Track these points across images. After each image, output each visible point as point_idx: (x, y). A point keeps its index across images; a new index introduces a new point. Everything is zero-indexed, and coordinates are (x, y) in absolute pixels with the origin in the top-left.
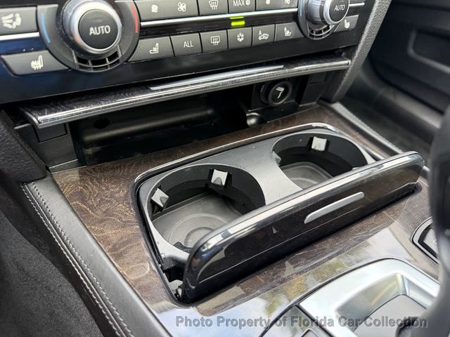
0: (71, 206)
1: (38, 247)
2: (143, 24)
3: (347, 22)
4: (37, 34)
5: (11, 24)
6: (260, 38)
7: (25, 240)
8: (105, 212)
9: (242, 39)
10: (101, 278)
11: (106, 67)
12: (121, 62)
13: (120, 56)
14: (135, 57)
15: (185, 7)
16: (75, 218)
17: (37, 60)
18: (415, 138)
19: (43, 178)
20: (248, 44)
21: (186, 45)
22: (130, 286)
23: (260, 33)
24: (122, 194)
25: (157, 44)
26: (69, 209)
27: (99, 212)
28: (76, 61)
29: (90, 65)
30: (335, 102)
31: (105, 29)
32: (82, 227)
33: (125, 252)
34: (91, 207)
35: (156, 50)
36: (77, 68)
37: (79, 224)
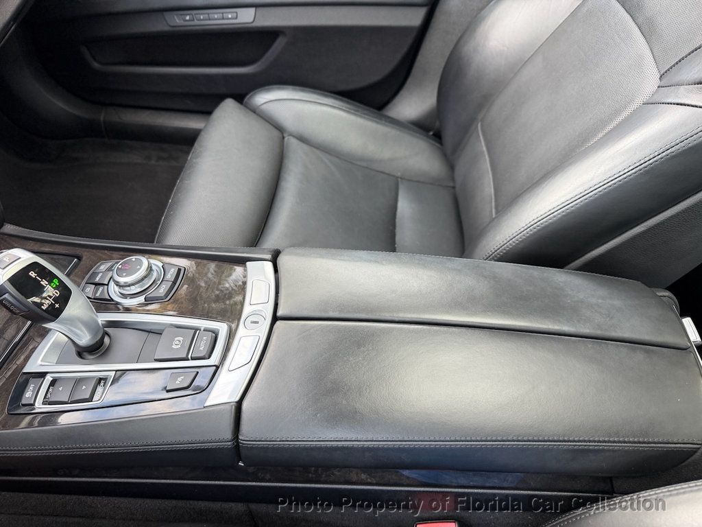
18: (165, 146)
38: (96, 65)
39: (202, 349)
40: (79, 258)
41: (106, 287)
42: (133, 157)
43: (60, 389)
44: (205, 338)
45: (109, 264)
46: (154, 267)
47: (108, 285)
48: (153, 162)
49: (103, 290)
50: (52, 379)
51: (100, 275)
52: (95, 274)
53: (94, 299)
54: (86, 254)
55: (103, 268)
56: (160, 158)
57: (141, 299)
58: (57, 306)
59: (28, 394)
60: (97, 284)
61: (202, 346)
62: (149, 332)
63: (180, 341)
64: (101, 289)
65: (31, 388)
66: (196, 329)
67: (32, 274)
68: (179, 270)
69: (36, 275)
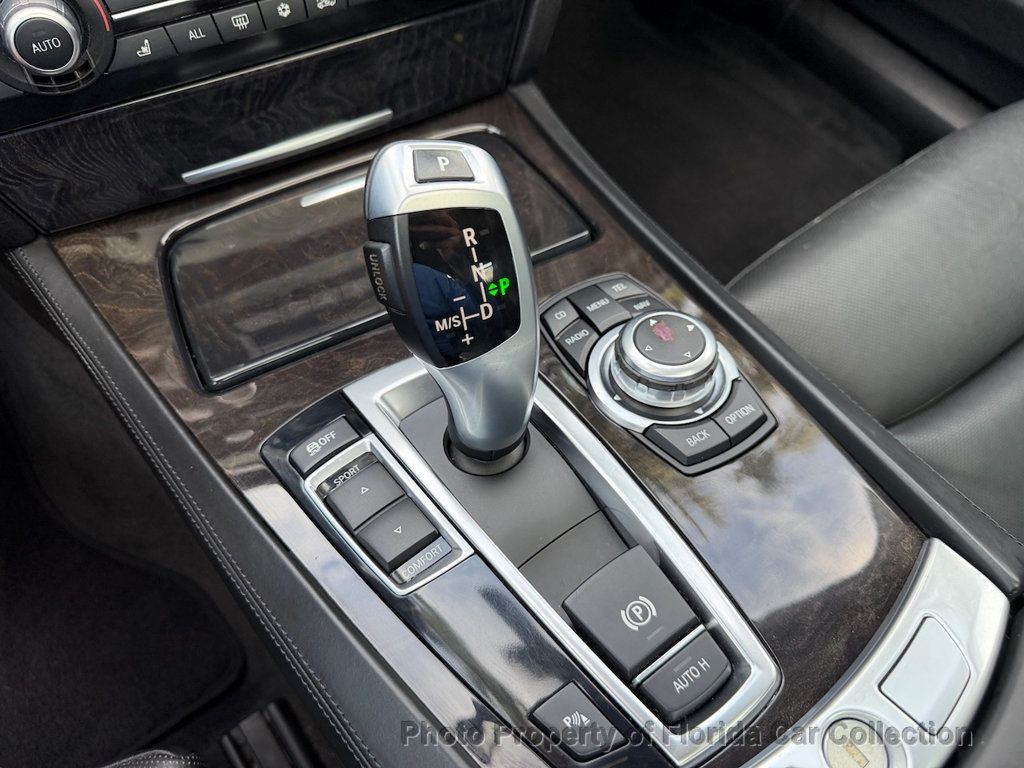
0: (74, 280)
2: (116, 17)
6: (321, 6)
8: (121, 285)
9: (288, 12)
10: (110, 367)
11: (78, 84)
12: (98, 74)
13: (93, 65)
14: (115, 66)
16: (77, 294)
18: (856, 112)
19: (33, 240)
20: (302, 17)
21: (192, 35)
25: (146, 41)
26: (70, 283)
27: (113, 285)
28: (31, 82)
29: (54, 85)
30: (521, 81)
31: (54, 43)
32: (86, 306)
33: (142, 336)
34: (102, 279)
35: (146, 50)
36: (36, 91)
37: (83, 301)
39: (679, 686)
40: (595, 235)
41: (595, 336)
43: (364, 490)
44: (704, 664)
45: (633, 290)
46: (717, 374)
47: (601, 335)
49: (585, 339)
50: (369, 450)
51: (603, 302)
52: (596, 292)
53: (557, 343)
54: (611, 234)
55: (620, 289)
57: (641, 423)
58: (468, 339)
59: (313, 447)
60: (583, 316)
61: (686, 681)
62: (602, 508)
63: (645, 615)
64: (584, 333)
65: (326, 439)
66: (701, 615)
67: (469, 236)
68: (763, 420)
69: (475, 242)
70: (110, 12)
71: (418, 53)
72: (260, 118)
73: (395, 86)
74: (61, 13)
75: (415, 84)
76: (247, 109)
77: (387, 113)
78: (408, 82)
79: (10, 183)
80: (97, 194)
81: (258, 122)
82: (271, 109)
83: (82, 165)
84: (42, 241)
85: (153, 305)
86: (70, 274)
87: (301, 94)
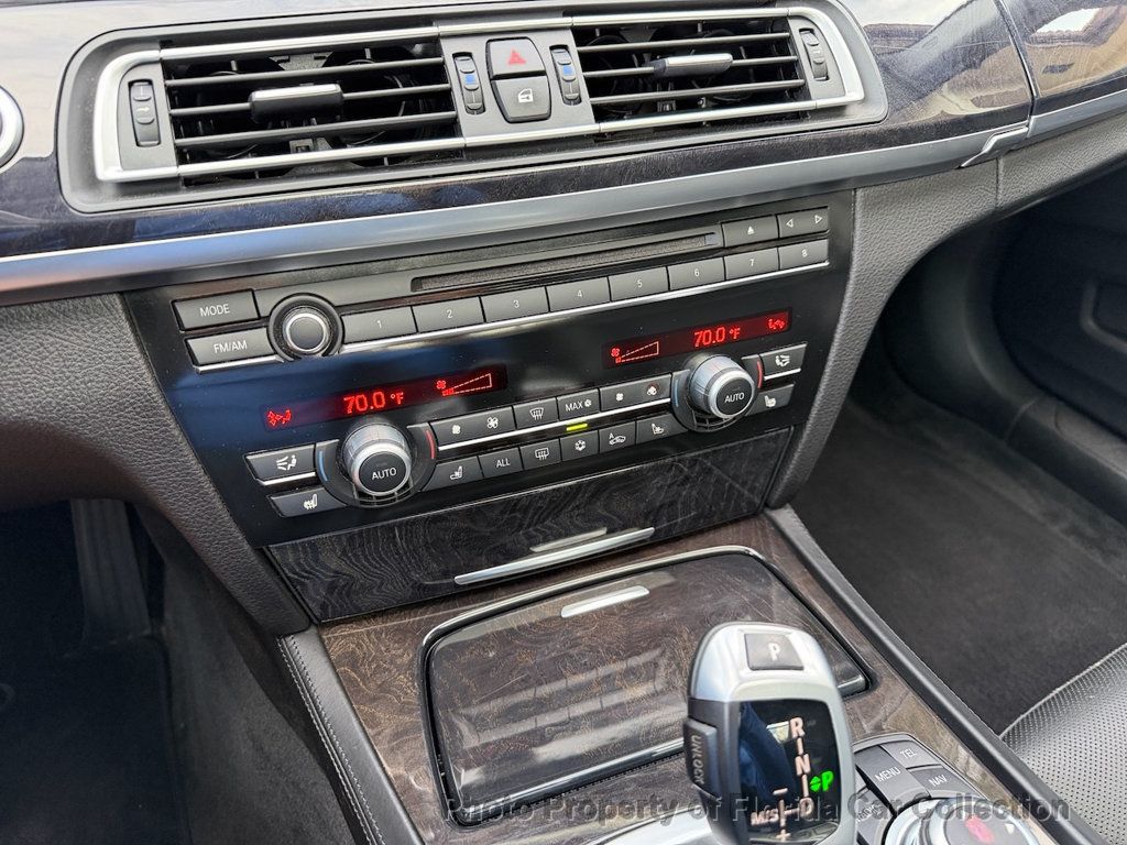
0: (337, 675)
1: (289, 718)
2: (441, 448)
3: (770, 398)
4: (313, 474)
5: (285, 466)
6: (611, 443)
7: (269, 704)
8: (380, 686)
9: (583, 447)
10: (362, 780)
11: (394, 500)
12: (413, 493)
13: (412, 486)
14: (431, 486)
15: (496, 422)
16: (341, 693)
17: (310, 499)
19: (304, 631)
20: (595, 452)
21: (499, 464)
22: (396, 794)
23: (611, 436)
24: (406, 659)
25: (460, 468)
26: (334, 680)
27: (372, 685)
28: (356, 498)
29: (373, 500)
30: (780, 505)
31: (391, 472)
32: (348, 707)
33: (397, 746)
34: (364, 677)
35: (458, 474)
36: (355, 504)
37: (345, 702)
38: (1089, 324)
40: (870, 682)
42: (1026, 500)
45: (926, 758)
47: (895, 813)
48: (1055, 529)
51: (892, 771)
52: (884, 757)
55: (908, 755)
56: (1074, 531)
60: (871, 786)
67: (796, 726)
69: (802, 733)
70: (438, 444)
71: (687, 478)
72: (537, 530)
73: (661, 506)
74: (401, 446)
75: (679, 506)
76: (526, 523)
77: (651, 529)
78: (672, 503)
79: (303, 577)
80: (374, 591)
81: (534, 533)
82: (547, 523)
83: (371, 564)
84: (313, 630)
85: (410, 712)
86: (334, 668)
87: (577, 512)
